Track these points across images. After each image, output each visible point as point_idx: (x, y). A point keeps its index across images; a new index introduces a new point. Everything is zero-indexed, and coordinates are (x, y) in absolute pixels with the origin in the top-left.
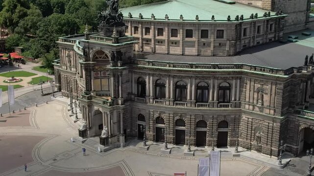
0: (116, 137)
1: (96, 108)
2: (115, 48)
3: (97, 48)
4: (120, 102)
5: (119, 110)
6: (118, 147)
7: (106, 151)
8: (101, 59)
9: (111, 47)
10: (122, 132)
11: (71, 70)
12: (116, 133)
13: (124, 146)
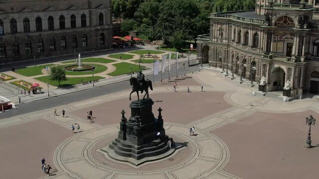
0: (296, 90)
1: (276, 66)
2: (303, 13)
3: (282, 14)
4: (302, 59)
5: (300, 67)
6: (297, 98)
7: (290, 100)
8: (279, 25)
9: (298, 12)
10: (301, 86)
11: (222, 42)
12: (296, 86)
13: (302, 99)
